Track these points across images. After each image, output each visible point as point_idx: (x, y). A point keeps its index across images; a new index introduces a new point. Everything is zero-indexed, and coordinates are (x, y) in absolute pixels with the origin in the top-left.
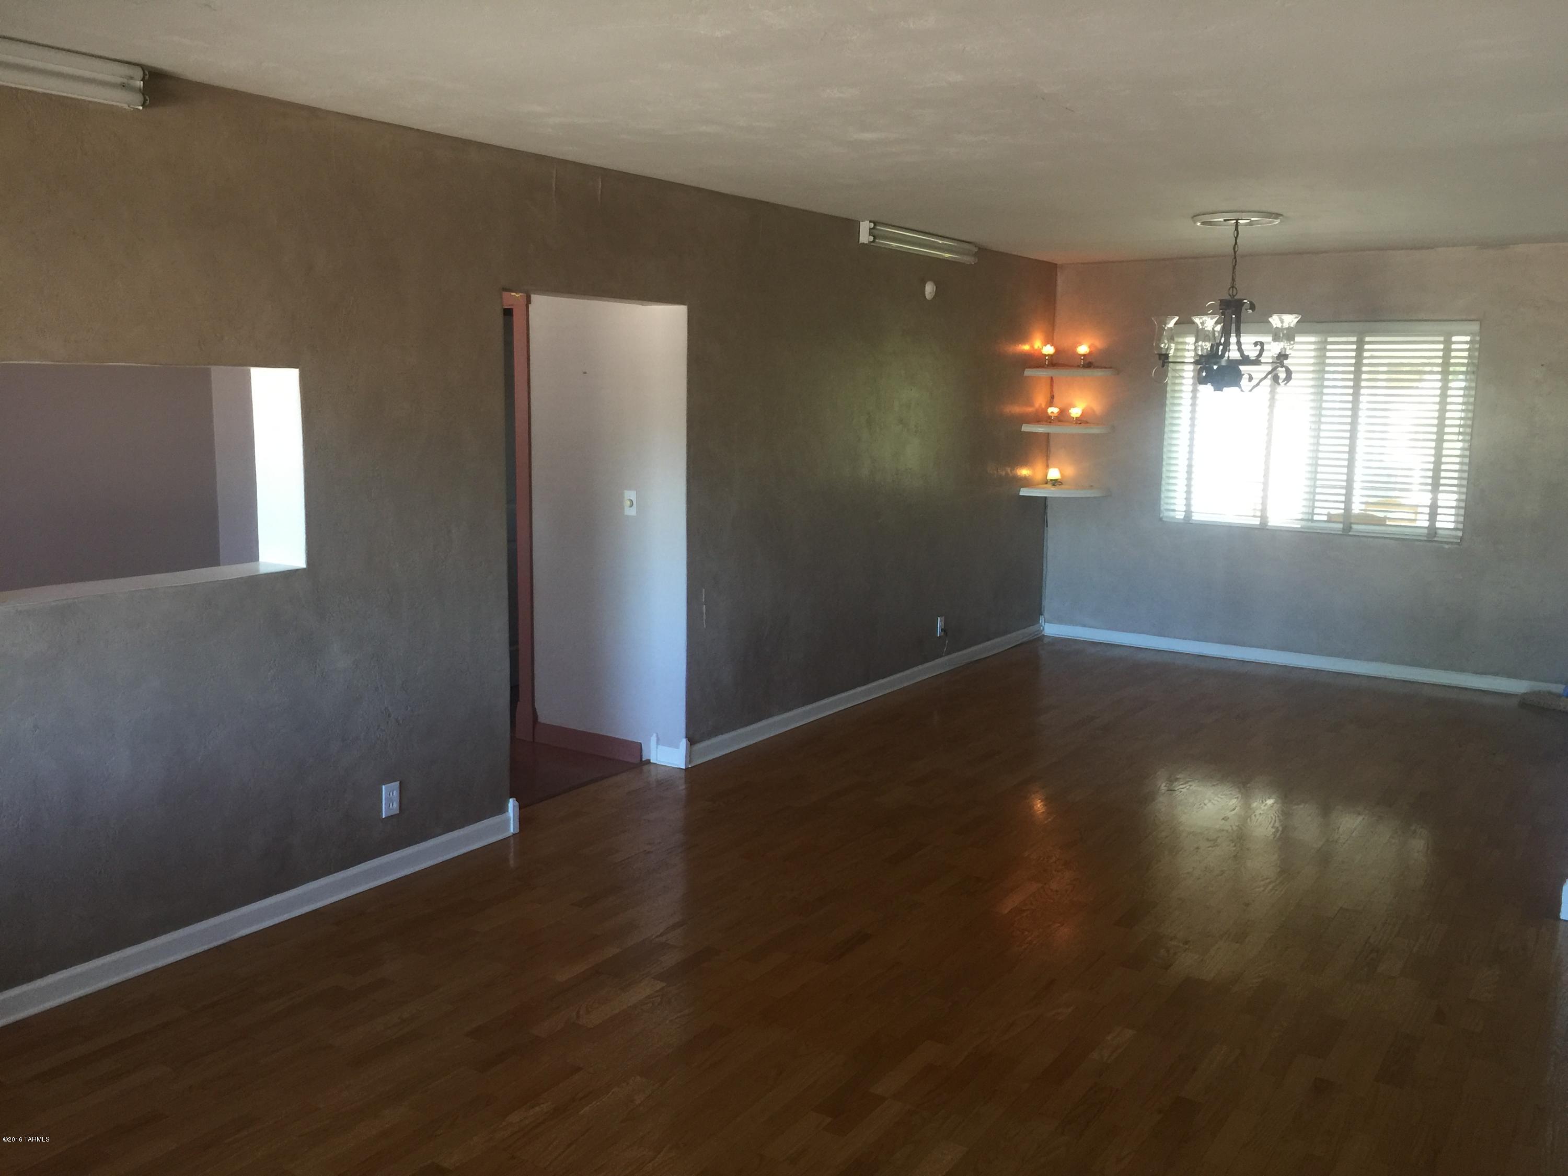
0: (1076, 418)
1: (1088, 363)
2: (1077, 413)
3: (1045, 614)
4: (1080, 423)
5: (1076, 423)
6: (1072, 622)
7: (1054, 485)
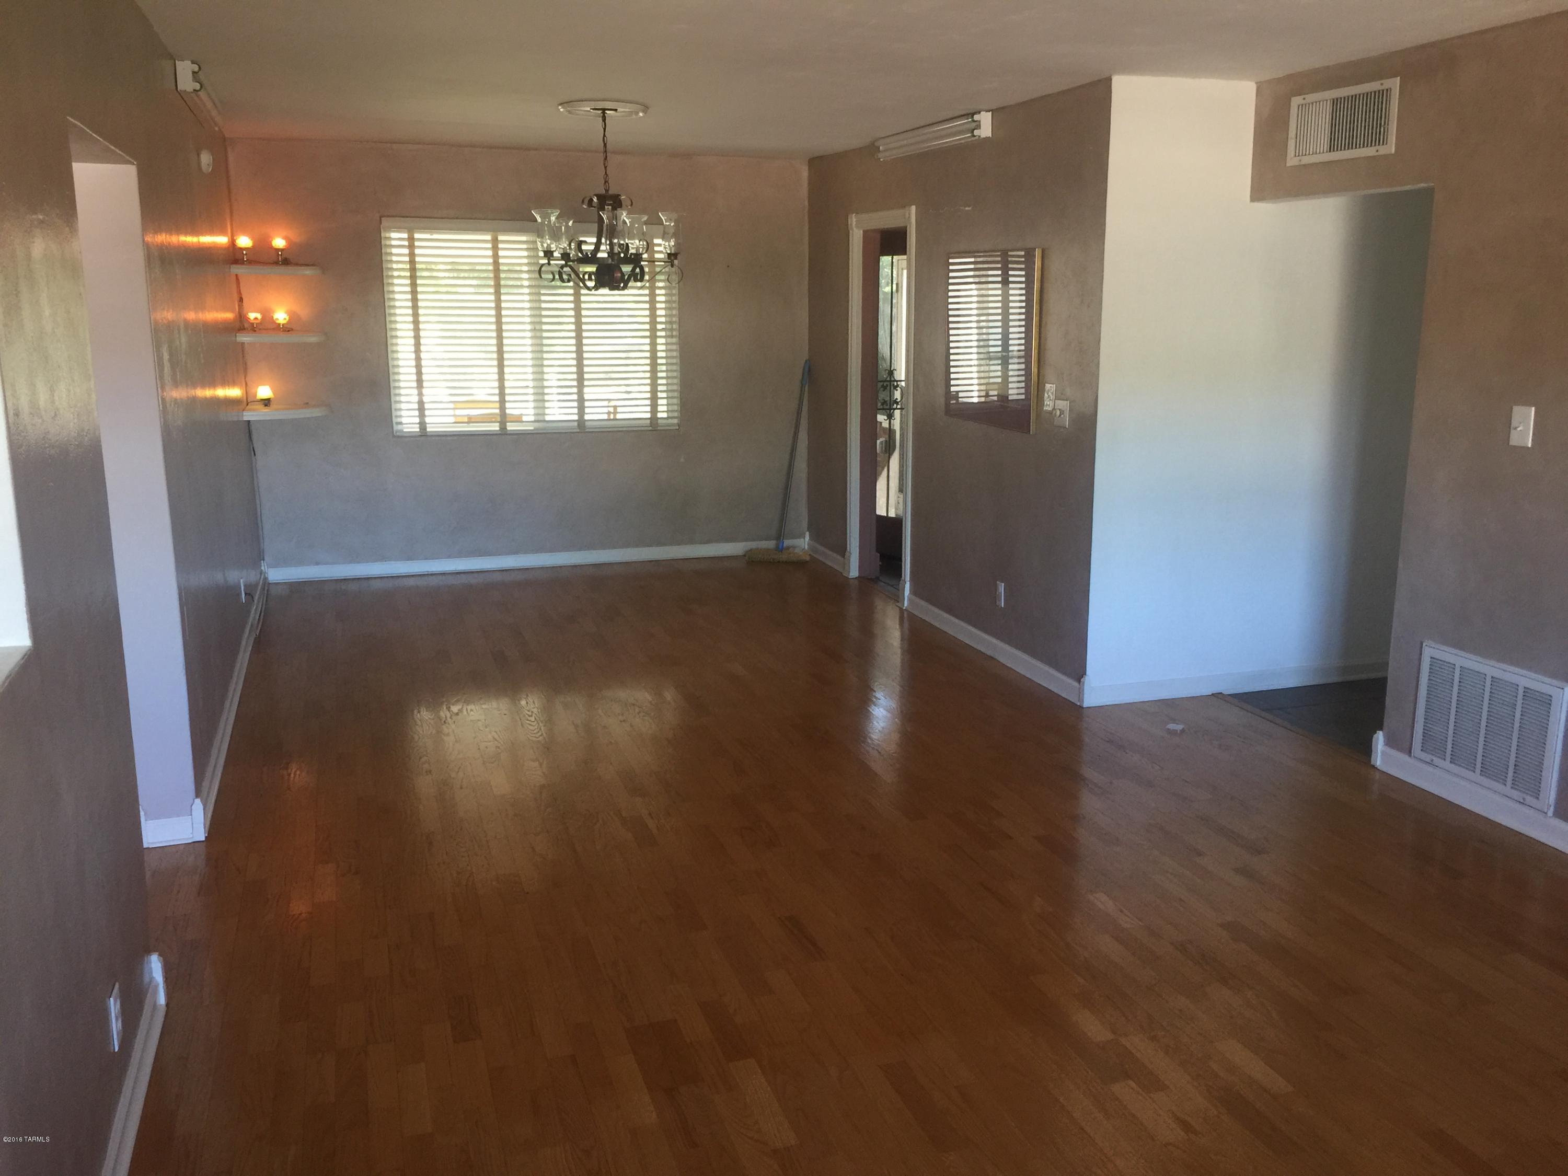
0: (283, 325)
1: (283, 260)
2: (285, 319)
3: (266, 558)
4: (288, 331)
5: (283, 331)
6: (300, 562)
7: (266, 405)
